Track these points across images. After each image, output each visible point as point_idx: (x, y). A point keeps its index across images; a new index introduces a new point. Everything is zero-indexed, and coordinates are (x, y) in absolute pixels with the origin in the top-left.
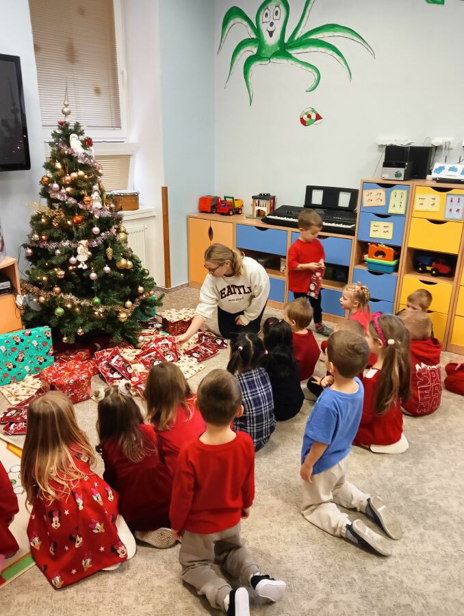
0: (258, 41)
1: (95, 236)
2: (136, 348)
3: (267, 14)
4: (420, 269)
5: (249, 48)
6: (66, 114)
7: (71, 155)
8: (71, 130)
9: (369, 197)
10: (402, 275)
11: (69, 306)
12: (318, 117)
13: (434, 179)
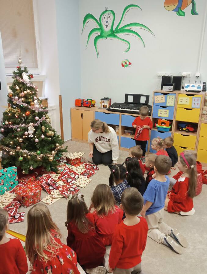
0: (101, 29)
1: (36, 121)
2: (57, 173)
3: (104, 18)
4: (181, 129)
5: (96, 32)
6: (20, 63)
7: (23, 82)
8: (22, 71)
9: (158, 99)
10: (173, 133)
11: (25, 156)
12: (130, 64)
13: (185, 91)
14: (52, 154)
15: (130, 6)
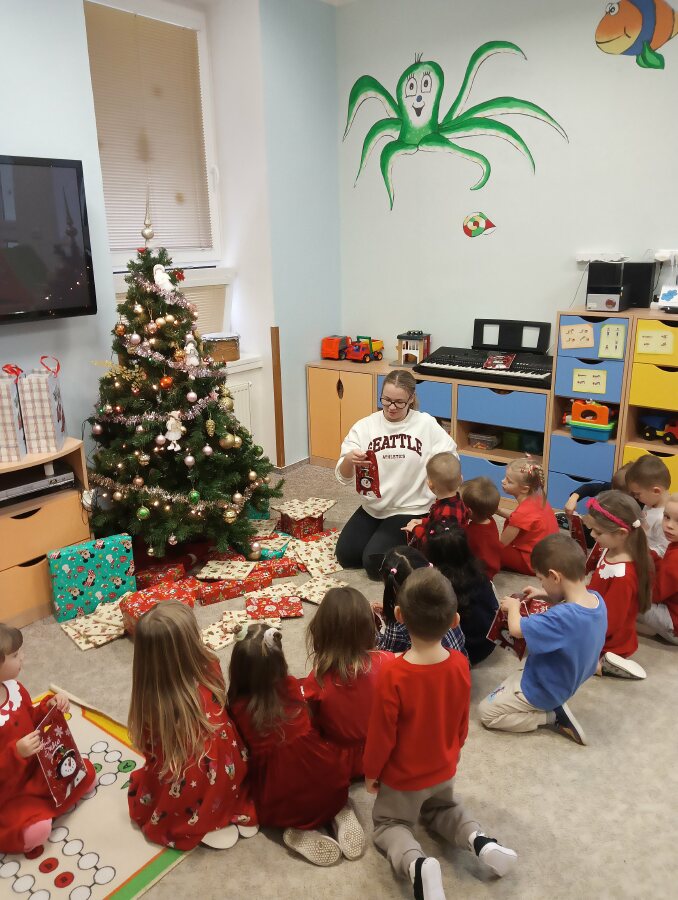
0: (401, 121)
1: (190, 405)
3: (412, 85)
4: (648, 435)
5: (388, 131)
6: (147, 238)
7: (156, 293)
8: (154, 259)
9: (571, 336)
10: (622, 444)
11: (156, 504)
13: (662, 309)
14: (233, 503)
15: (491, 45)
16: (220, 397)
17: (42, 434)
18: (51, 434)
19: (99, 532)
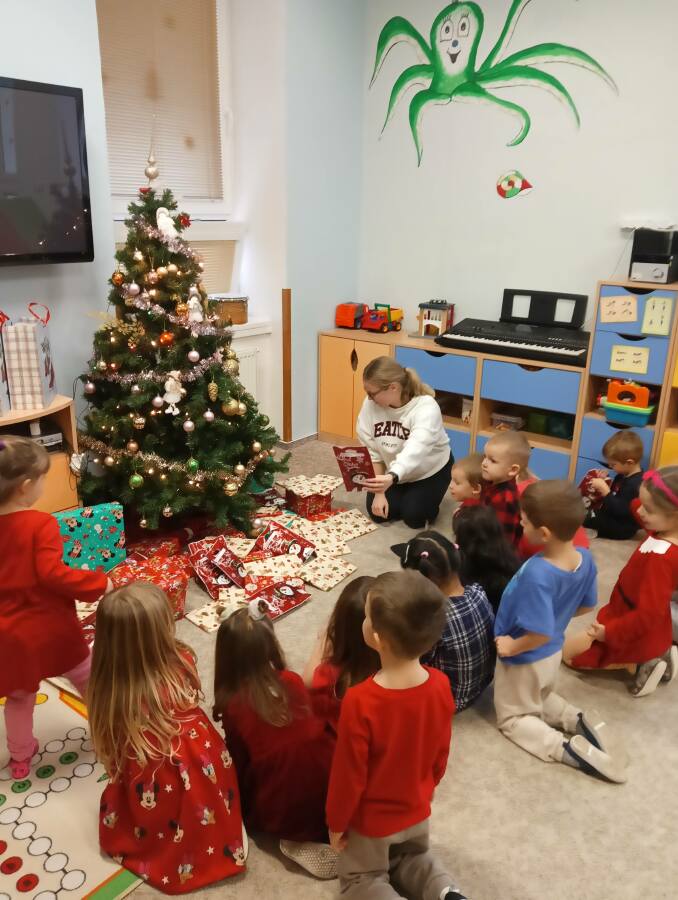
0: (433, 68)
1: (192, 365)
2: (249, 537)
3: (447, 29)
5: (419, 79)
6: (151, 177)
7: (157, 239)
8: (157, 202)
9: (611, 308)
10: (662, 429)
11: (151, 471)
12: (526, 185)
14: (235, 475)
16: (224, 359)
17: (27, 389)
18: (37, 389)
19: (88, 500)
